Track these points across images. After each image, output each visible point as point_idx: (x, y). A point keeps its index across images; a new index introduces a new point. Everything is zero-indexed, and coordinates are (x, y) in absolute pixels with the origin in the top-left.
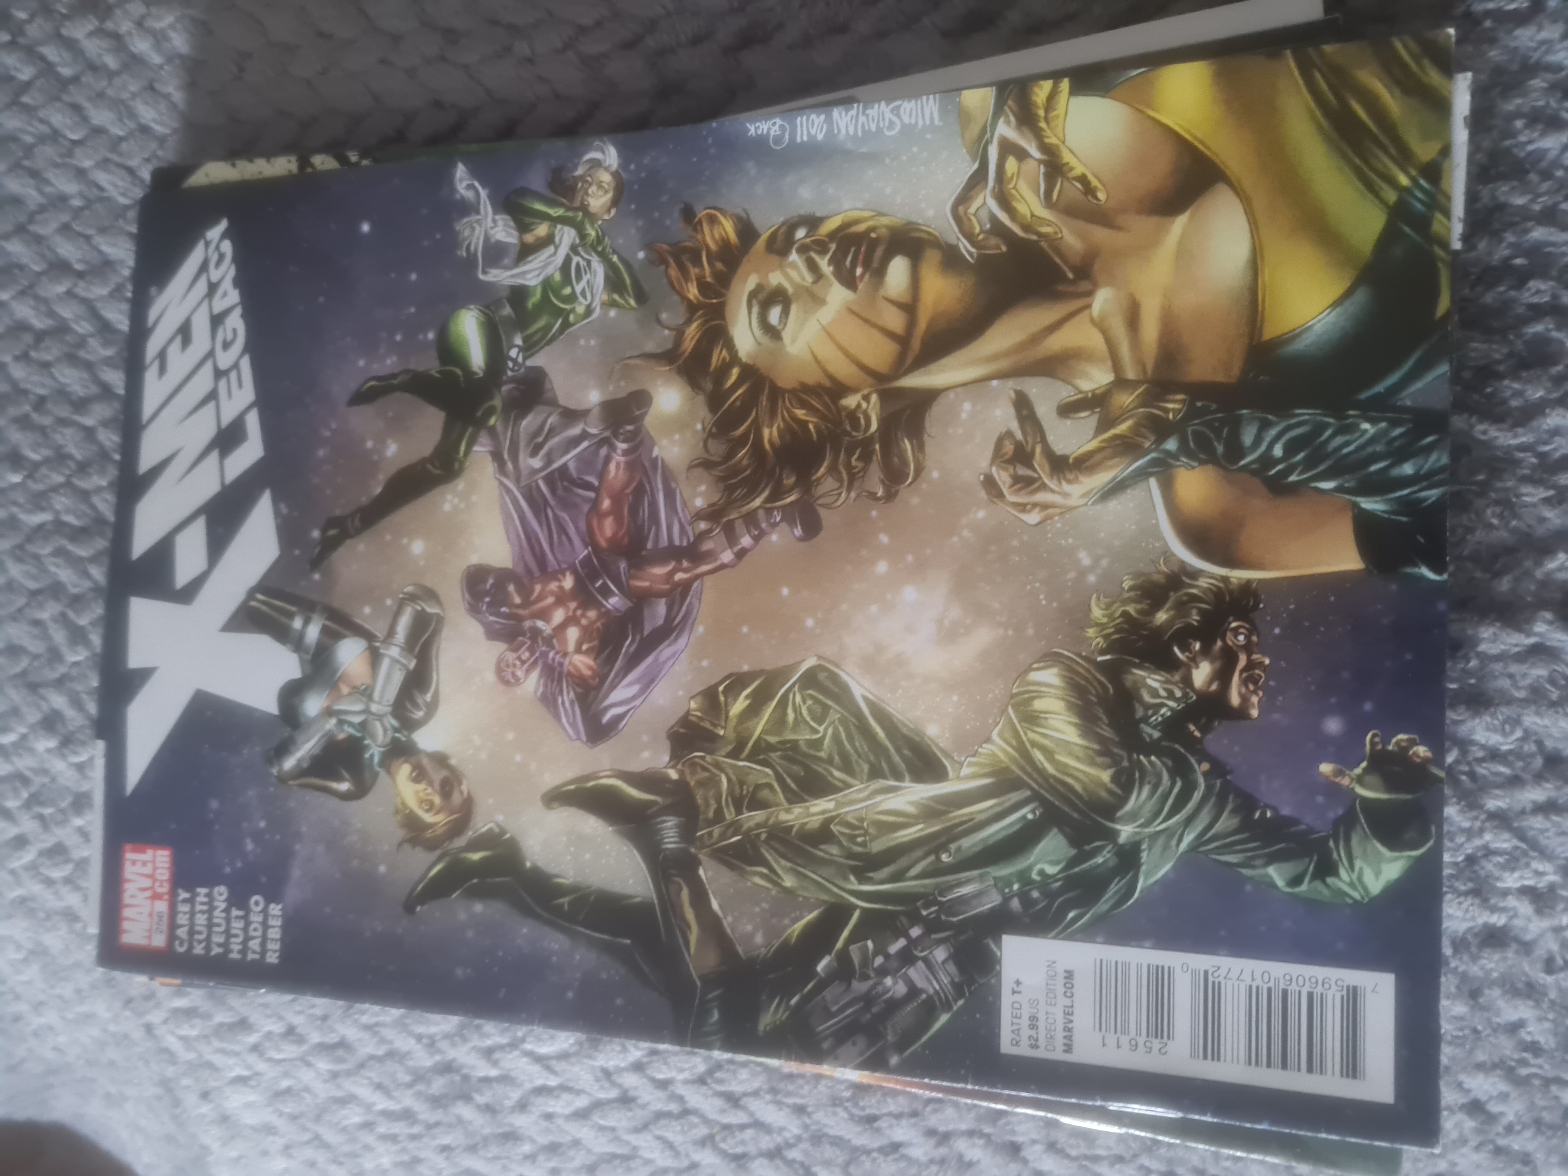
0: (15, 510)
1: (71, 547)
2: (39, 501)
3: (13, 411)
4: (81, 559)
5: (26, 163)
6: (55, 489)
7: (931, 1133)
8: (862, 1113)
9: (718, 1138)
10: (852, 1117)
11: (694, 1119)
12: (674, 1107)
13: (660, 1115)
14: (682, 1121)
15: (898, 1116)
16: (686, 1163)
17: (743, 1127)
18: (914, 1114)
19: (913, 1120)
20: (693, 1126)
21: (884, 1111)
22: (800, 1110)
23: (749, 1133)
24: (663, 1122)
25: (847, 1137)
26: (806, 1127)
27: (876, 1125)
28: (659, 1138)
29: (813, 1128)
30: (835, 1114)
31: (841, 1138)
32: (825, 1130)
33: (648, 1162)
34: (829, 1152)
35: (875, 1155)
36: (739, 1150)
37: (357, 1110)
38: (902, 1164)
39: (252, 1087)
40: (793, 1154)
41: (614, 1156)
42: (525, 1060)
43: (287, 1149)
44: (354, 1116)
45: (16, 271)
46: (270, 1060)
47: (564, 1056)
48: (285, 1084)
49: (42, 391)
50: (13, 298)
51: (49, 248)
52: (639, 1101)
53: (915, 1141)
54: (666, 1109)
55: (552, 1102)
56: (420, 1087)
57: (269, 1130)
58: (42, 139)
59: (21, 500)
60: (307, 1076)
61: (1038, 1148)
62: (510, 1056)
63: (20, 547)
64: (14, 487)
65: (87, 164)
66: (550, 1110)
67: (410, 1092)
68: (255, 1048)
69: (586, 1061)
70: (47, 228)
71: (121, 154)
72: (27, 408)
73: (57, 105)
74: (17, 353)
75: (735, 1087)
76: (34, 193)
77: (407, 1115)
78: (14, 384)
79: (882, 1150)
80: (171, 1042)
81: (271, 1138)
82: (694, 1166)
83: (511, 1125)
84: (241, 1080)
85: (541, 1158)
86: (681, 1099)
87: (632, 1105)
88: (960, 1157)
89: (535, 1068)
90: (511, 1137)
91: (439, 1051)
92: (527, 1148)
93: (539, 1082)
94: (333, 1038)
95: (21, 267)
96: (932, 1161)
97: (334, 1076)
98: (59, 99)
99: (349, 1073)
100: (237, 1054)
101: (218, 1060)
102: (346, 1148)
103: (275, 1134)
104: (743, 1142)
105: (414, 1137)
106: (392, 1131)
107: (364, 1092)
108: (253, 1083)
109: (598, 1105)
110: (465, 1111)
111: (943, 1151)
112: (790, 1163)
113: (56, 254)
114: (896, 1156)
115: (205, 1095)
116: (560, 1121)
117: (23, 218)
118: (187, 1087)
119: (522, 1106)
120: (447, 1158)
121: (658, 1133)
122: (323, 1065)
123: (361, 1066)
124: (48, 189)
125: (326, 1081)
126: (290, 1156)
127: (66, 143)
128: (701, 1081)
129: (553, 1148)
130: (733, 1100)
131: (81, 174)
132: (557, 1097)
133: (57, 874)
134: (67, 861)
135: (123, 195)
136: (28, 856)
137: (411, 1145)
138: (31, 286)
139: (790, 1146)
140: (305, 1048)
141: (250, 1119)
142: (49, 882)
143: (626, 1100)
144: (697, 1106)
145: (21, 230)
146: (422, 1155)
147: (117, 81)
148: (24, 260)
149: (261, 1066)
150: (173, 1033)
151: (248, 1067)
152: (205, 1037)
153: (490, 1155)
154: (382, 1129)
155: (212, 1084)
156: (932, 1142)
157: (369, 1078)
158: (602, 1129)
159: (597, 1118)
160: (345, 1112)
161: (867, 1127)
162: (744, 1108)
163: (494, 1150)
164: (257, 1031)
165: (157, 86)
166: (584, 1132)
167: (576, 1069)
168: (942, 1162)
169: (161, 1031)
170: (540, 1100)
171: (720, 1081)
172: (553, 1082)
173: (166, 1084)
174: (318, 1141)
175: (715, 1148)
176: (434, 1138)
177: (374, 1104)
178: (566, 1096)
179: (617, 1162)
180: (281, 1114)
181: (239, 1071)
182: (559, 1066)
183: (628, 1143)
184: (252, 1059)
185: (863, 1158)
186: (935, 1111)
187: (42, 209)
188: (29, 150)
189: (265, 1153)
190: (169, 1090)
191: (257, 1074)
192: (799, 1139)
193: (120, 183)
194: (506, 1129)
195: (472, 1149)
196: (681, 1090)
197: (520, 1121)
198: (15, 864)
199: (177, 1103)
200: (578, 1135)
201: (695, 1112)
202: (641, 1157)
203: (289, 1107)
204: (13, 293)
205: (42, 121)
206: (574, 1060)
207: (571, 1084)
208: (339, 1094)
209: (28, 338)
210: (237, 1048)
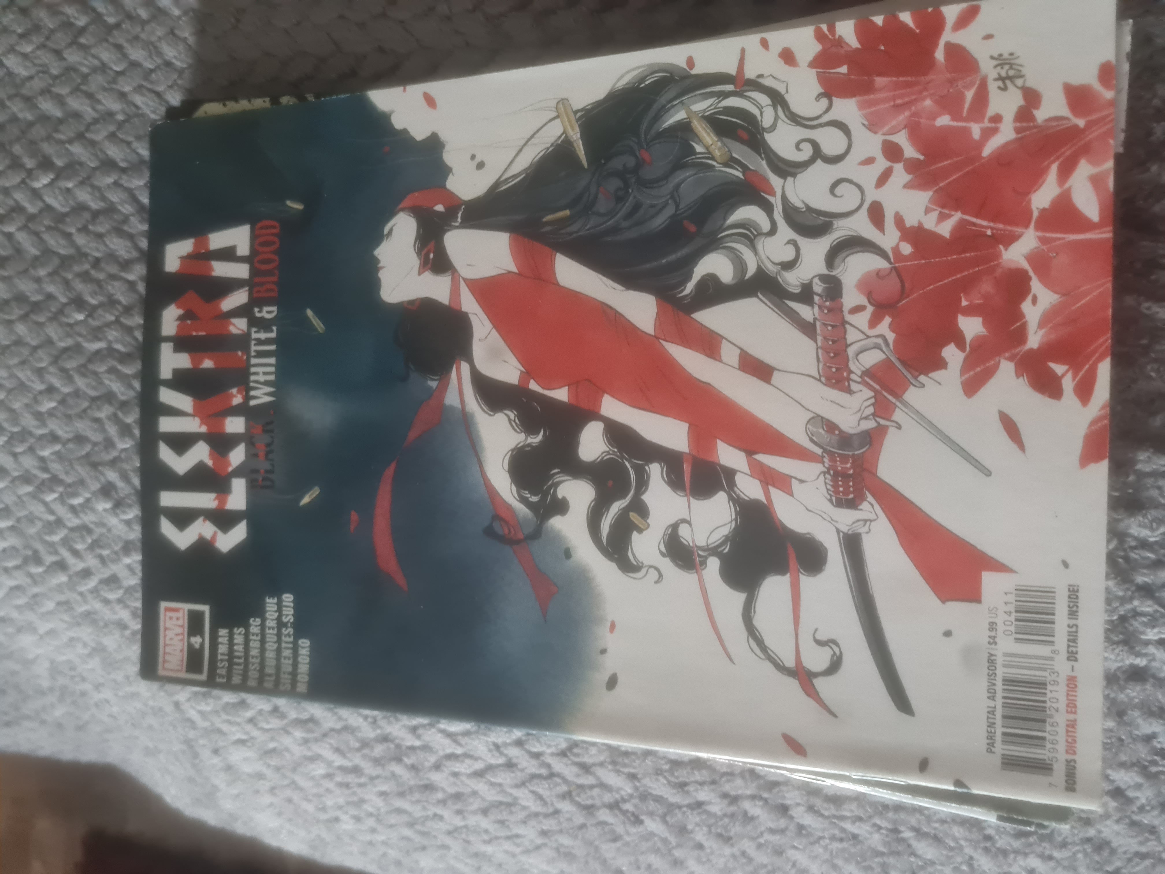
0: (79, 339)
1: (119, 367)
2: (97, 334)
3: (77, 269)
4: (127, 376)
5: (83, 87)
6: (108, 325)
7: (725, 796)
8: (676, 781)
9: (574, 794)
10: (669, 783)
11: (558, 780)
12: (544, 771)
13: (534, 777)
14: (549, 781)
15: (702, 784)
16: (551, 810)
17: (591, 787)
18: (713, 782)
19: (712, 787)
20: (557, 785)
21: (692, 779)
22: (633, 777)
23: (596, 791)
24: (536, 781)
25: (665, 796)
26: (636, 788)
27: (686, 789)
28: (533, 792)
29: (641, 789)
30: (657, 780)
31: (661, 797)
32: (650, 791)
33: (524, 808)
34: (652, 806)
35: (685, 809)
36: (589, 802)
37: (322, 765)
38: (704, 817)
39: (248, 747)
40: (628, 806)
41: (501, 803)
42: (440, 735)
43: (272, 790)
44: (320, 770)
45: (78, 167)
46: (262, 729)
47: (466, 734)
48: (271, 745)
49: (98, 255)
50: (76, 186)
51: (101, 150)
52: (519, 766)
53: (713, 801)
54: (538, 772)
55: (458, 765)
56: (366, 751)
57: (260, 776)
58: (94, 70)
59: (85, 333)
60: (287, 741)
61: (801, 809)
62: (429, 732)
63: (84, 366)
64: (78, 323)
65: (127, 89)
66: (457, 770)
67: (359, 755)
68: (251, 720)
69: (482, 737)
70: (99, 135)
71: (152, 82)
72: (87, 266)
73: (105, 45)
74: (79, 226)
75: (587, 760)
76: (89, 110)
77: (356, 770)
78: (78, 248)
79: (690, 806)
80: (193, 714)
81: (261, 782)
82: (557, 812)
83: (429, 779)
84: (241, 742)
85: (450, 802)
86: (549, 766)
87: (514, 769)
88: (746, 813)
89: (447, 742)
90: (429, 787)
91: (379, 727)
92: (440, 795)
93: (449, 751)
94: (305, 716)
95: (81, 164)
96: (725, 815)
97: (306, 741)
98: (107, 41)
99: (316, 740)
100: (238, 724)
101: (225, 727)
102: (314, 791)
103: (265, 779)
104: (592, 798)
105: (361, 785)
106: (346, 780)
107: (327, 753)
108: (249, 744)
109: (490, 768)
110: (398, 769)
111: (733, 808)
112: (624, 813)
113: (107, 155)
114: (700, 810)
115: (216, 751)
116: (464, 778)
117: (82, 128)
118: (204, 746)
119: (437, 767)
120: (385, 800)
121: (532, 788)
122: (299, 734)
123: (325, 735)
124: (100, 107)
125: (300, 745)
126: (274, 794)
127: (111, 73)
128: (563, 754)
129: (458, 797)
130: (586, 768)
131: (122, 96)
132: (462, 762)
133: (112, 596)
134: (119, 588)
135: (154, 112)
136: (92, 583)
137: (359, 791)
138: (89, 178)
139: (624, 801)
140: (285, 721)
141: (247, 768)
142: (106, 602)
143: (510, 765)
144: (560, 771)
145: (80, 137)
146: (367, 797)
147: (147, 28)
148: (84, 159)
149: (255, 733)
150: (194, 708)
151: (247, 733)
152: (216, 712)
153: (413, 799)
154: (339, 779)
155: (221, 744)
156: (726, 802)
157: (330, 744)
158: (493, 784)
159: (489, 777)
160: (314, 766)
161: (680, 790)
162: (593, 774)
163: (417, 796)
164: (252, 709)
165: (177, 32)
166: (480, 786)
167: (476, 743)
168: (732, 816)
169: (185, 706)
170: (449, 763)
171: (577, 755)
172: (459, 751)
173: (188, 743)
174: (294, 785)
175: (572, 800)
176: (375, 786)
177: (333, 762)
178: (468, 761)
179: (503, 807)
180: (269, 766)
181: (240, 736)
182: (464, 740)
183: (511, 795)
184: (249, 727)
185: (677, 811)
186: (728, 781)
187: (96, 121)
188: (85, 77)
189: (257, 792)
190: (191, 747)
191: (252, 738)
192: (631, 796)
193: (151, 103)
194: (425, 782)
195: (401, 794)
196: (549, 760)
197: (436, 777)
198: (83, 588)
199: (196, 755)
200: (476, 788)
201: (559, 775)
202: (520, 805)
203: (274, 762)
204: (76, 183)
205: (94, 56)
206: (474, 736)
207: (471, 753)
208: (310, 754)
209: (87, 215)
210: (239, 720)
